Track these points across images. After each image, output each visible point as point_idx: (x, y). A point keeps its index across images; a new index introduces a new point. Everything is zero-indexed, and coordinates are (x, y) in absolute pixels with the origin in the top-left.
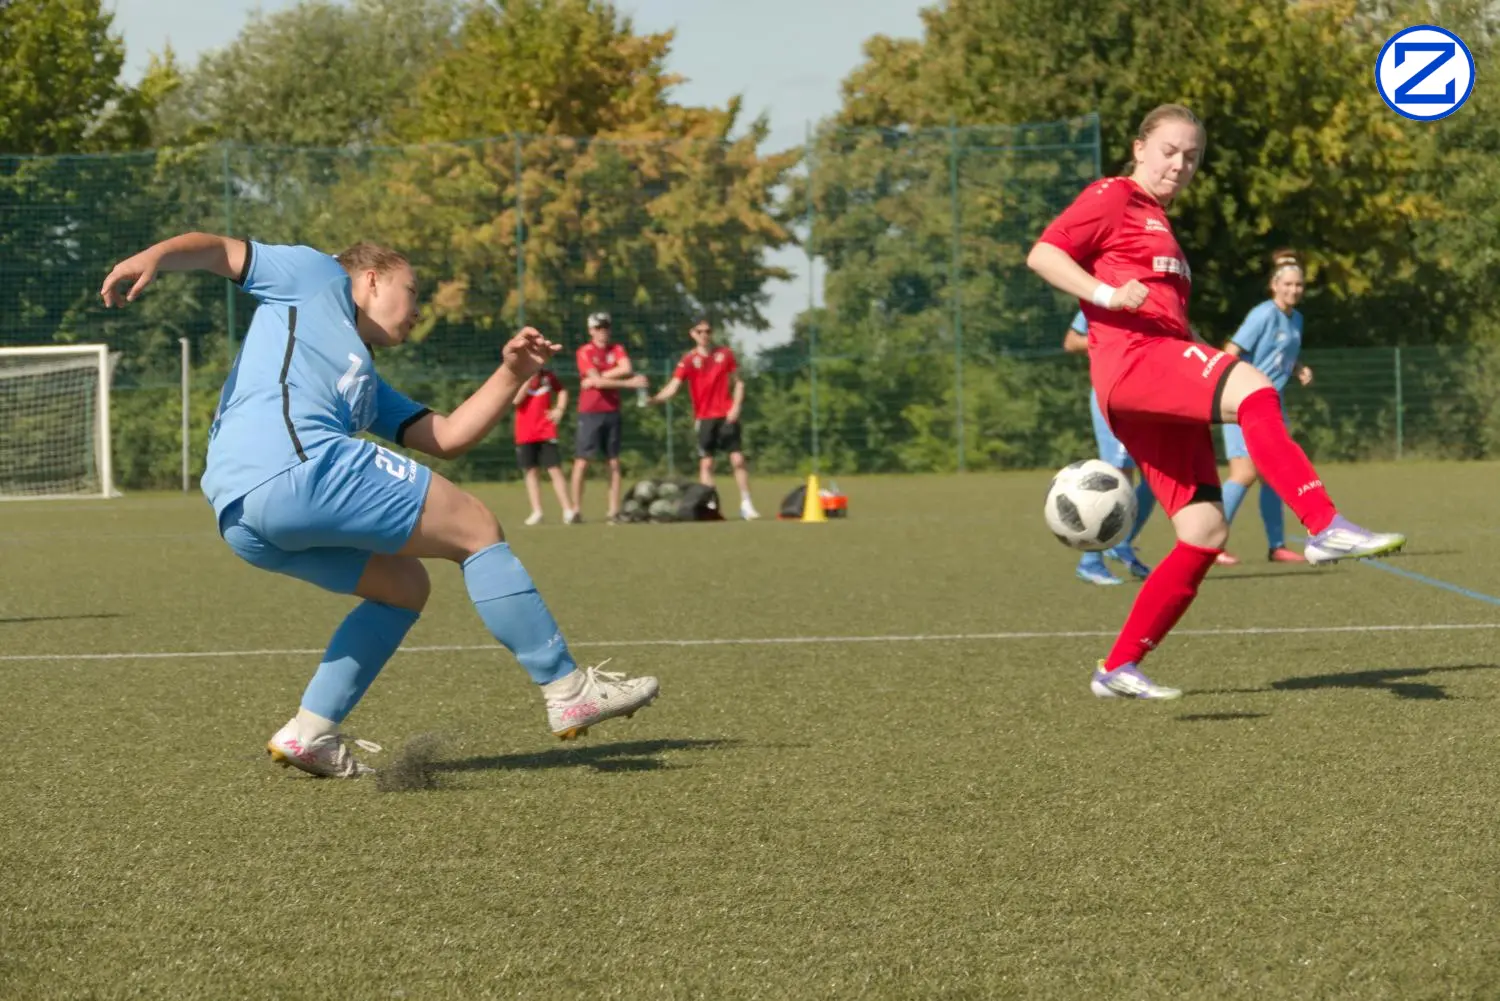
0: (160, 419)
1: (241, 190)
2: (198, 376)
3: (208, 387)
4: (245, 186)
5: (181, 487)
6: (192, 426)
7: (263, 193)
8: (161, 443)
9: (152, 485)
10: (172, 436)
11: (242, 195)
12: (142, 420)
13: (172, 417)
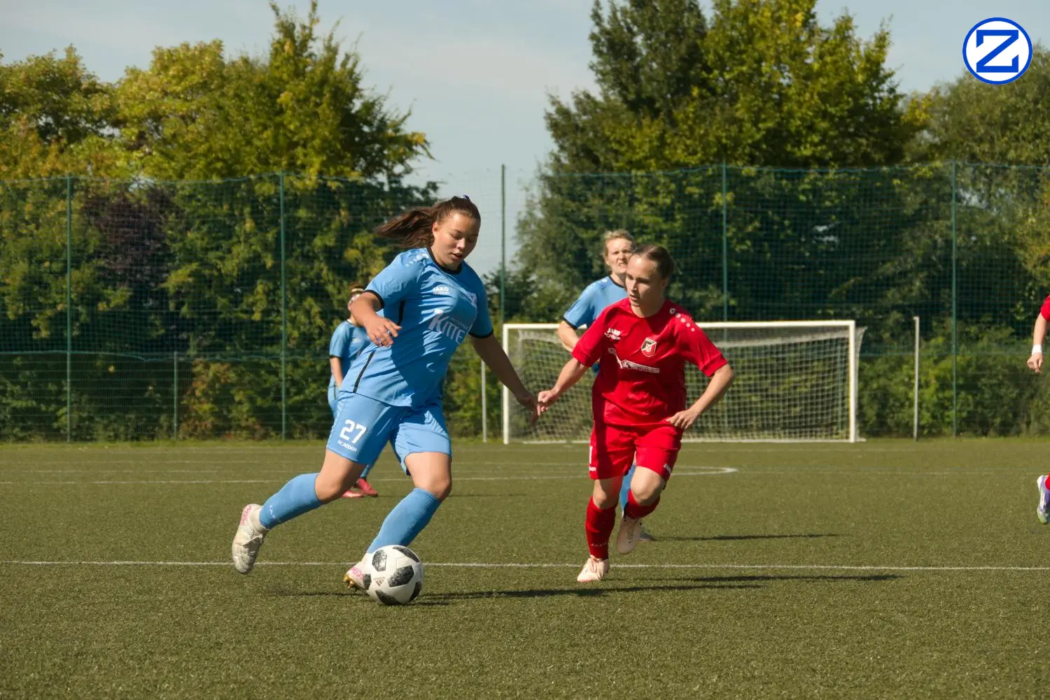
0: (896, 380)
1: (964, 199)
2: (928, 347)
3: (936, 357)
4: (967, 196)
5: (912, 436)
6: (920, 387)
7: (980, 201)
8: (897, 400)
9: (889, 432)
10: (906, 394)
11: (965, 203)
12: (882, 381)
13: (907, 380)
